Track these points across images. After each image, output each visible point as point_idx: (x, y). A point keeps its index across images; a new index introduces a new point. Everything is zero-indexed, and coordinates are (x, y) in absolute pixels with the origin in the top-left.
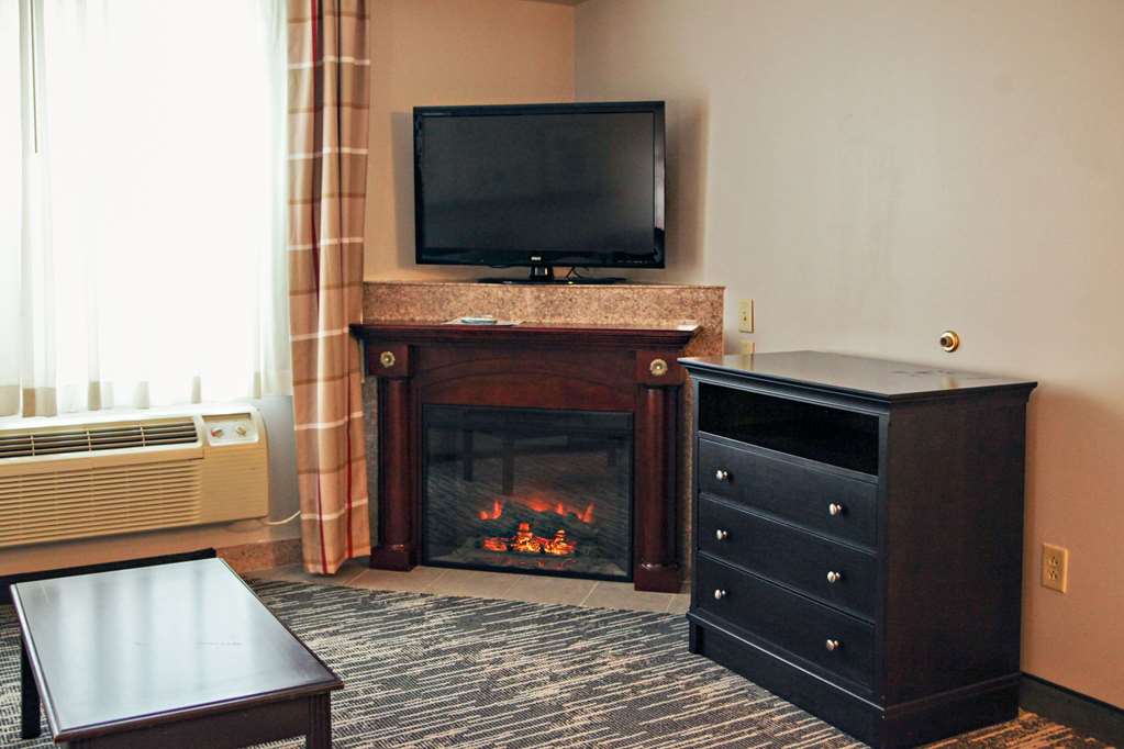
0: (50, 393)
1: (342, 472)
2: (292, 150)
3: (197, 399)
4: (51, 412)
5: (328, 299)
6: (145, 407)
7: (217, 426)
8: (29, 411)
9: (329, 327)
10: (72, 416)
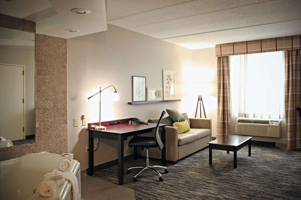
0: (248, 115)
1: (293, 132)
2: (285, 79)
3: (270, 118)
4: (248, 117)
5: (290, 103)
6: (262, 118)
7: (272, 122)
8: (245, 117)
9: (290, 108)
10: (251, 118)
